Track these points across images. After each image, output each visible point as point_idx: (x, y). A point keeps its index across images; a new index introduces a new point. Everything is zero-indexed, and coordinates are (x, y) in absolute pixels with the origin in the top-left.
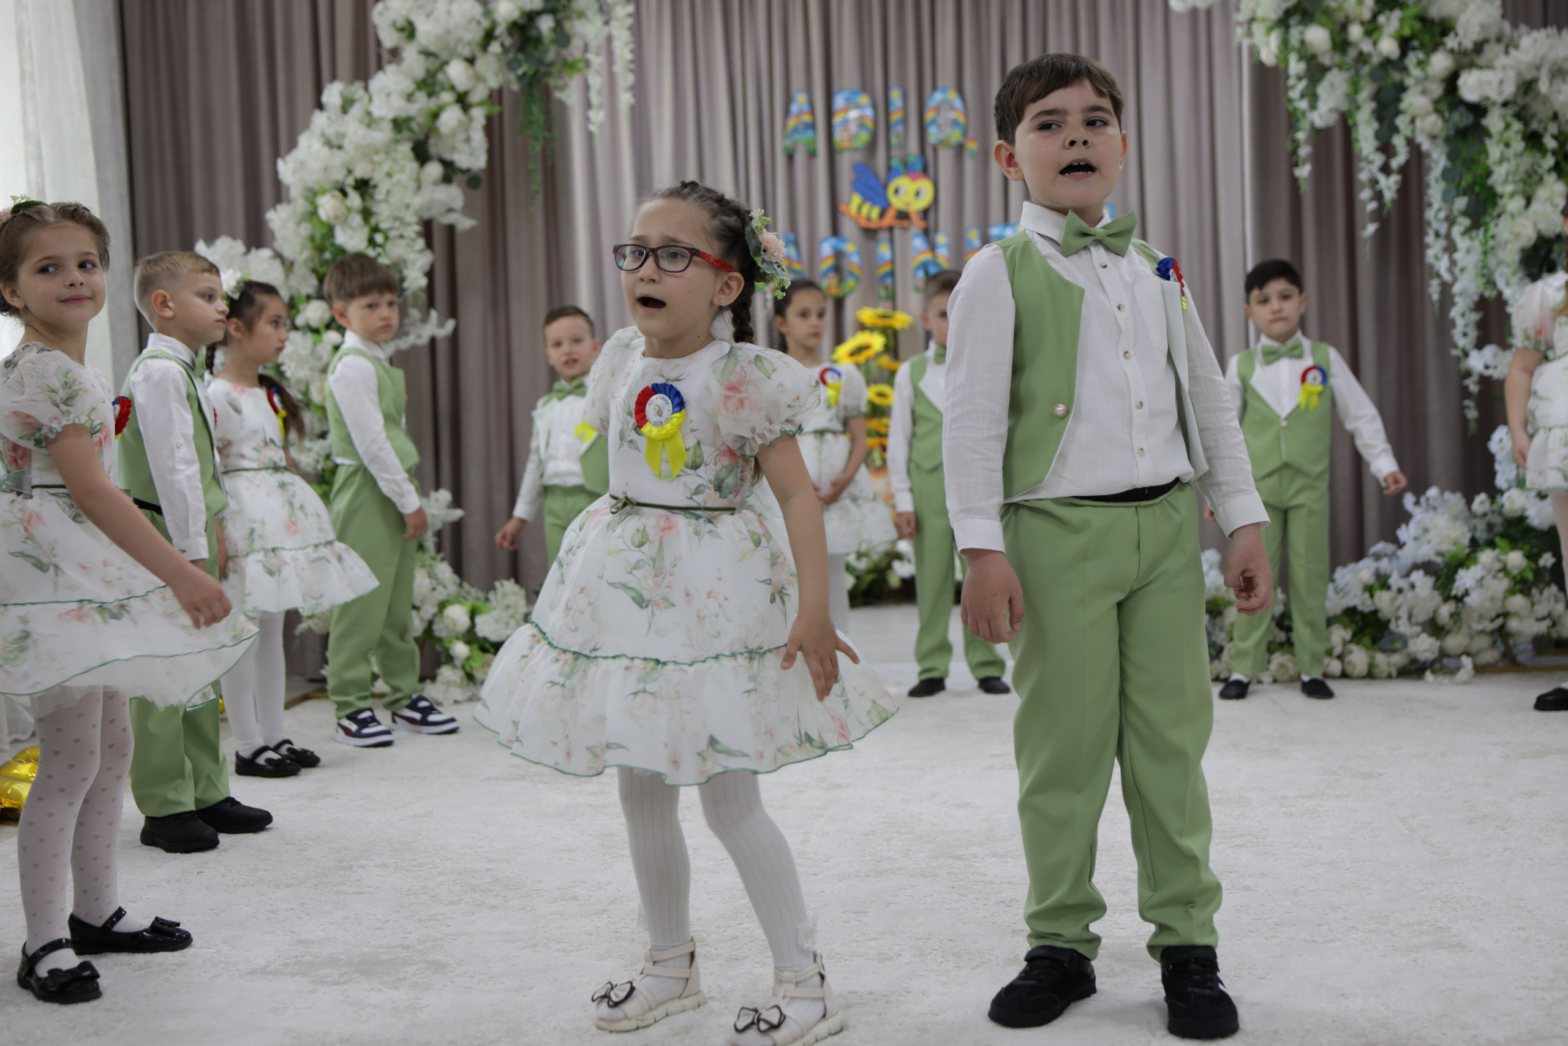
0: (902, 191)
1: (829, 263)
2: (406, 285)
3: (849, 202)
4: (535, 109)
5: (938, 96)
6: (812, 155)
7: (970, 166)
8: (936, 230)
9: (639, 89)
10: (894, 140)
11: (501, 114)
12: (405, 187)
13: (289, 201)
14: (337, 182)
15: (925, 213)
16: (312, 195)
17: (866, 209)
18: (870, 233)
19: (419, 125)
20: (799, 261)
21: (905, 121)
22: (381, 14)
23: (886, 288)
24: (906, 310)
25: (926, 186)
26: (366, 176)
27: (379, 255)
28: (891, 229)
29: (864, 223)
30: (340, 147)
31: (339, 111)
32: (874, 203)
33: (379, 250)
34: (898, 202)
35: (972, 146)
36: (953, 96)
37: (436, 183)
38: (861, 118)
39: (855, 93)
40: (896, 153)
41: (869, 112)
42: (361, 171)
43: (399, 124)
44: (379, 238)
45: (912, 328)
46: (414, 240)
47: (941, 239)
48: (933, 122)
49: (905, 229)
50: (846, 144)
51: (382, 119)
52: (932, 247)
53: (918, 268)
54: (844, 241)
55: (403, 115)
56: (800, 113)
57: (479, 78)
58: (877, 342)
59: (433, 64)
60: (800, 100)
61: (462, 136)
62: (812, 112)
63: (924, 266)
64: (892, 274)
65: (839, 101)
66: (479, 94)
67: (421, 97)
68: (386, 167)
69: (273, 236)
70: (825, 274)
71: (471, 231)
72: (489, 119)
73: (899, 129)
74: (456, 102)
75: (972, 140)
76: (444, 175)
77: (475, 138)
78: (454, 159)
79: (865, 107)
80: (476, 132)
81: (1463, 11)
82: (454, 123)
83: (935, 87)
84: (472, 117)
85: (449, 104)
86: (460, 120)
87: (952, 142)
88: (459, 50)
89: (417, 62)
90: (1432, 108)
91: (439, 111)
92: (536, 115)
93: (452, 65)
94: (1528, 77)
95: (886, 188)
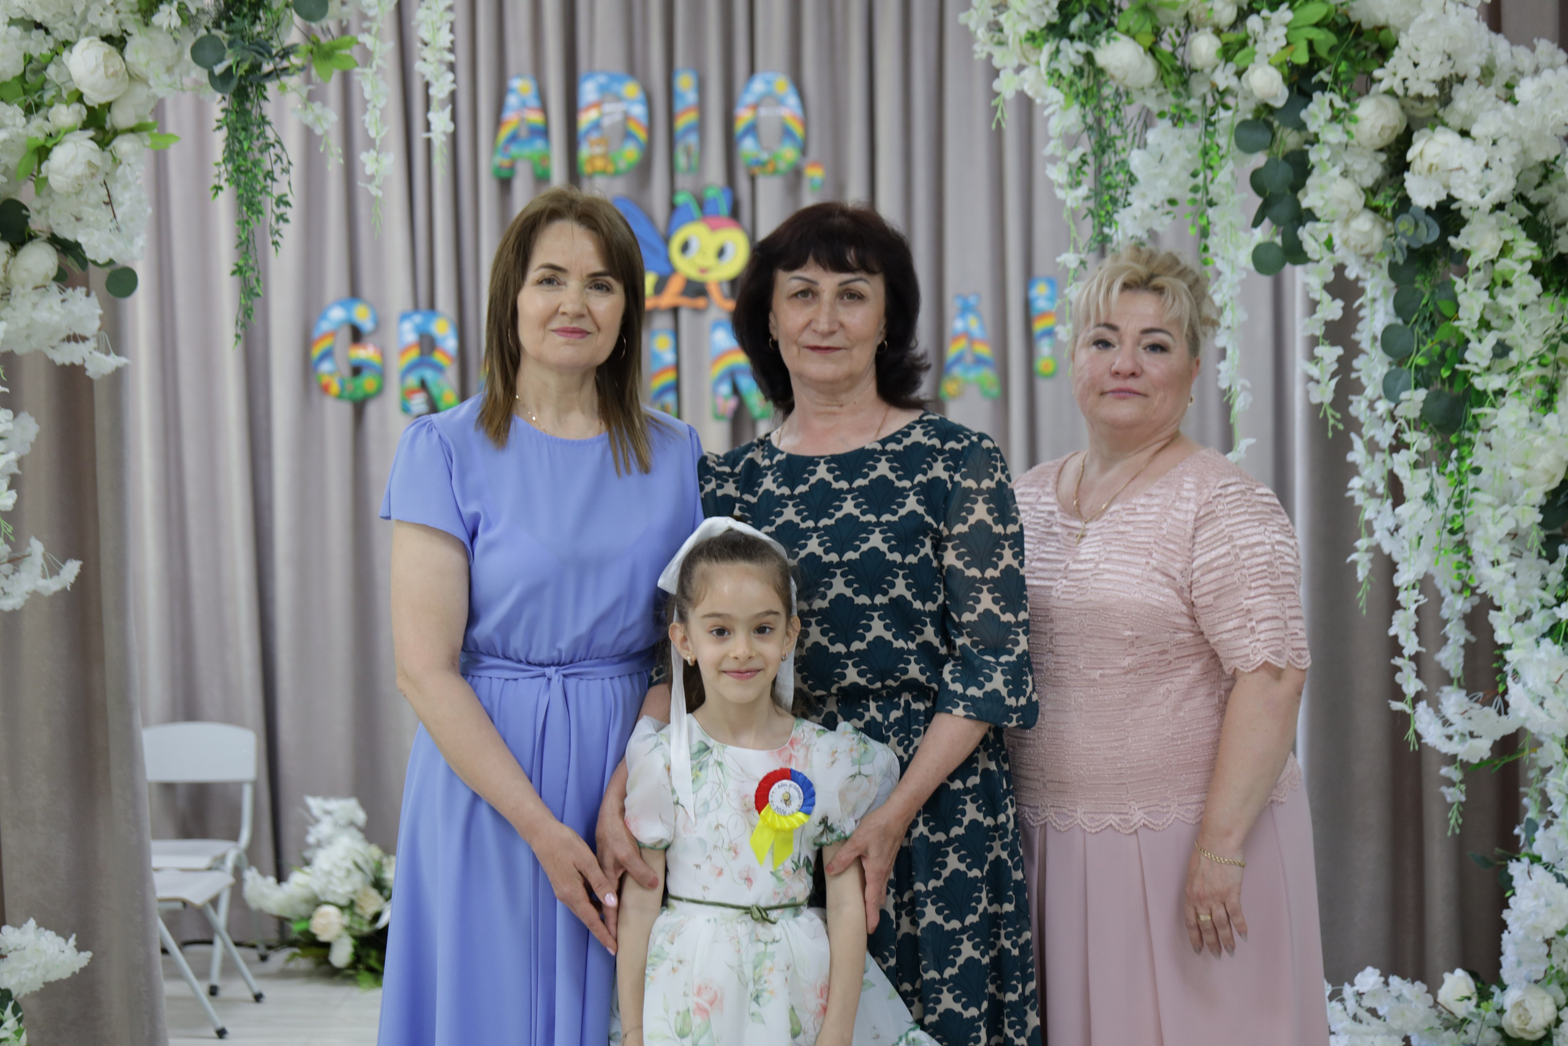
0: (694, 246)
5: (758, 86)
6: (541, 181)
10: (681, 160)
21: (700, 127)
25: (736, 239)
28: (675, 311)
34: (686, 267)
35: (816, 175)
37: (42, 287)
38: (627, 117)
39: (613, 78)
40: (682, 181)
41: (638, 110)
48: (752, 129)
49: (699, 312)
50: (599, 164)
53: (720, 380)
56: (523, 109)
59: (40, 46)
60: (523, 88)
61: (95, 194)
62: (544, 109)
63: (734, 375)
64: (676, 387)
65: (588, 91)
66: (130, 111)
73: (688, 142)
74: (85, 127)
75: (816, 164)
76: (60, 269)
77: (125, 199)
78: (81, 239)
79: (632, 101)
80: (126, 187)
81: (1410, 20)
82: (79, 169)
83: (752, 70)
84: (118, 156)
85: (69, 131)
86: (90, 164)
87: (783, 166)
88: (92, 19)
89: (5, 41)
90: (1362, 202)
91: (49, 145)
92: (250, 156)
93: (77, 49)
94: (1541, 157)
95: (667, 240)
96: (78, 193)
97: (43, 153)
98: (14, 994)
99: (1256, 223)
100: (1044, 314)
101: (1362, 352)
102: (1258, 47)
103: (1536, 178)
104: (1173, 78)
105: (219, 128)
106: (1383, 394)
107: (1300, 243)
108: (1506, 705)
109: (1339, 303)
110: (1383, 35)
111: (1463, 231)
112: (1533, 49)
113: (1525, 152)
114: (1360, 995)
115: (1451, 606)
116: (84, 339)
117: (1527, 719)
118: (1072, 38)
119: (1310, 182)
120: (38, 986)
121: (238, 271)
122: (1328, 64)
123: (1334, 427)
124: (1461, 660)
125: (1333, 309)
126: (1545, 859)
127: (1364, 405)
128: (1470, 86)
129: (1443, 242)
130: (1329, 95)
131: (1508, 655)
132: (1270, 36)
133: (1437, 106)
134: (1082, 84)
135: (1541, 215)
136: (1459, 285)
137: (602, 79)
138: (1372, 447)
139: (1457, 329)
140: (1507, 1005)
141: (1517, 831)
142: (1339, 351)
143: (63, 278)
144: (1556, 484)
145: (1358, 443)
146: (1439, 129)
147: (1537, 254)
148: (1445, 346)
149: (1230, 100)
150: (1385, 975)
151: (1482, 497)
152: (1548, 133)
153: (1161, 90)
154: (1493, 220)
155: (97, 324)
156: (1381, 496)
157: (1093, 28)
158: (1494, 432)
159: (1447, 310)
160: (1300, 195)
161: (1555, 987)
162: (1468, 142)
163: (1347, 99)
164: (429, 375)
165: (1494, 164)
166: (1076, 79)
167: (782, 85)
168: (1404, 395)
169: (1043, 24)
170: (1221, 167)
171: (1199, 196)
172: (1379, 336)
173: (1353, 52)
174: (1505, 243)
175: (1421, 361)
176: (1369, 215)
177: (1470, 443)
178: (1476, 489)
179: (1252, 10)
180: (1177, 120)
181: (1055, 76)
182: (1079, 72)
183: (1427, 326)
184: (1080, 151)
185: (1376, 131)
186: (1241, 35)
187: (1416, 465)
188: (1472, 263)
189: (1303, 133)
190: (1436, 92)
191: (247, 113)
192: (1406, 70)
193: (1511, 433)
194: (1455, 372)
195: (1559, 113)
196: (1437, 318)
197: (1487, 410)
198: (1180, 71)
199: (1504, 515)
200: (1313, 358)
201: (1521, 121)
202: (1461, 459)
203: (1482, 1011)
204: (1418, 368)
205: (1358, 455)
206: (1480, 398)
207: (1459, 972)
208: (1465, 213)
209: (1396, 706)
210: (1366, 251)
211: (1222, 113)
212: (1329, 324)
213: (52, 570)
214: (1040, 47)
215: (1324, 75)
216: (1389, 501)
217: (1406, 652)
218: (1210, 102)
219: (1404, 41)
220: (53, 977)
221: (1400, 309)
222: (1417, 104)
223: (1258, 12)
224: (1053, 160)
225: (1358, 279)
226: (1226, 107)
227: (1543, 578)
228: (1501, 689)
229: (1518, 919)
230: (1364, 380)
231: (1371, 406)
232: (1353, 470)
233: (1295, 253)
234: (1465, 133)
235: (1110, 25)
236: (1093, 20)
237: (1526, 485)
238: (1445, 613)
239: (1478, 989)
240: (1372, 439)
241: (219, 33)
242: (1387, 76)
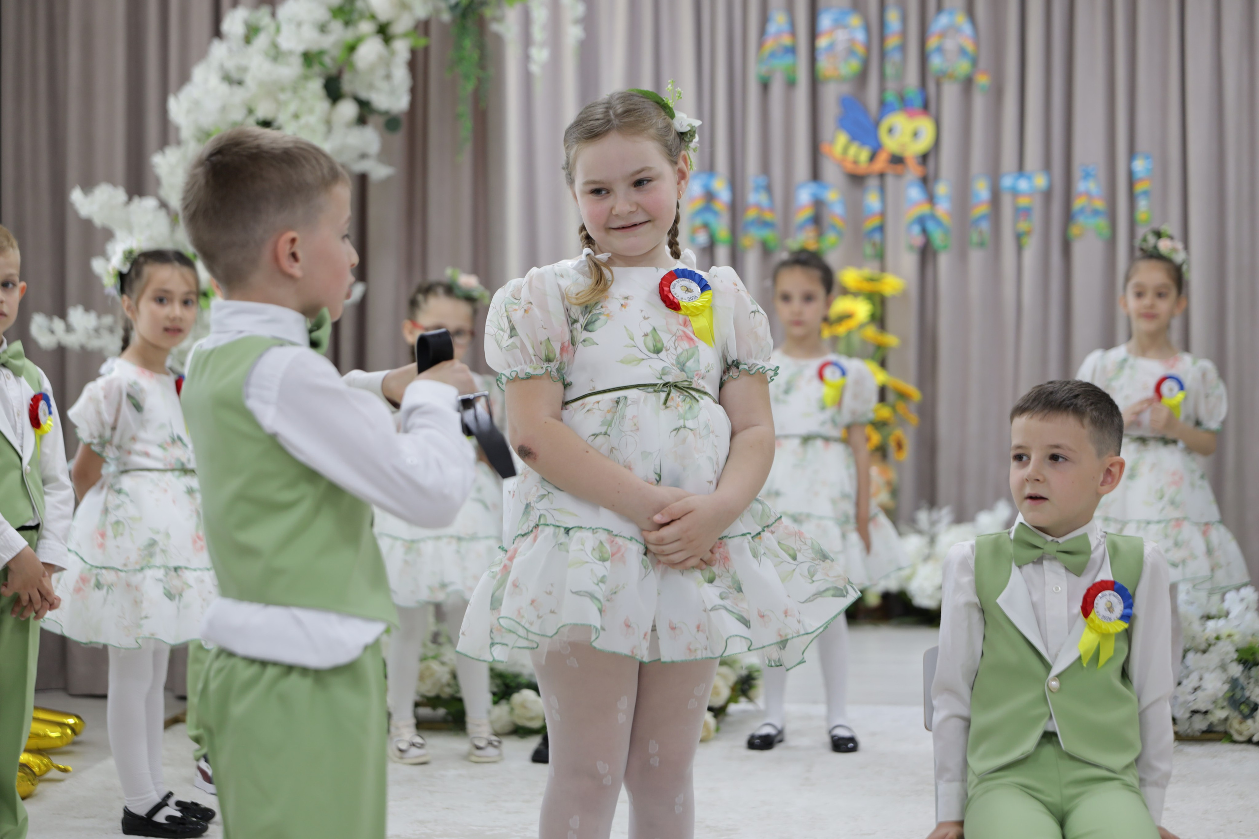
0: (897, 131)
1: (804, 213)
3: (832, 142)
4: (468, 43)
5: (942, 21)
6: (791, 84)
7: (979, 104)
8: (936, 177)
9: (589, 22)
10: (890, 70)
11: (426, 49)
12: (313, 130)
13: (179, 143)
15: (924, 158)
17: (853, 150)
18: (857, 179)
19: (333, 60)
20: (772, 209)
21: (903, 48)
23: (874, 245)
24: (897, 273)
25: (926, 126)
26: (270, 117)
28: (882, 176)
29: (850, 166)
30: (240, 83)
31: (242, 41)
32: (863, 143)
34: (890, 145)
35: (983, 80)
36: (961, 20)
37: (349, 125)
38: (852, 41)
39: (844, 13)
40: (891, 85)
41: (860, 36)
42: (265, 110)
43: (308, 58)
45: (904, 295)
47: (942, 189)
49: (899, 176)
50: (831, 73)
51: (290, 53)
52: (931, 198)
53: (913, 223)
54: (827, 187)
55: (314, 47)
56: (779, 34)
57: (404, 6)
58: (861, 309)
60: (778, 21)
61: (381, 72)
62: (794, 34)
63: (921, 221)
64: (881, 228)
65: (825, 21)
66: (403, 24)
67: (337, 26)
68: (292, 107)
69: (158, 182)
70: (802, 227)
71: (387, 181)
72: (413, 52)
73: (894, 58)
74: (376, 34)
75: (982, 73)
76: (359, 116)
77: (398, 75)
78: (371, 99)
79: (855, 30)
80: (399, 68)
82: (373, 56)
83: (940, 9)
84: (393, 50)
85: (368, 36)
86: (380, 54)
87: (959, 74)
91: (357, 43)
95: (878, 126)
96: (373, 71)
97: (352, 48)
100: (1142, 180)
116: (370, 156)
137: (834, 13)
143: (362, 120)
155: (377, 148)
164: (710, 218)
191: (466, 29)
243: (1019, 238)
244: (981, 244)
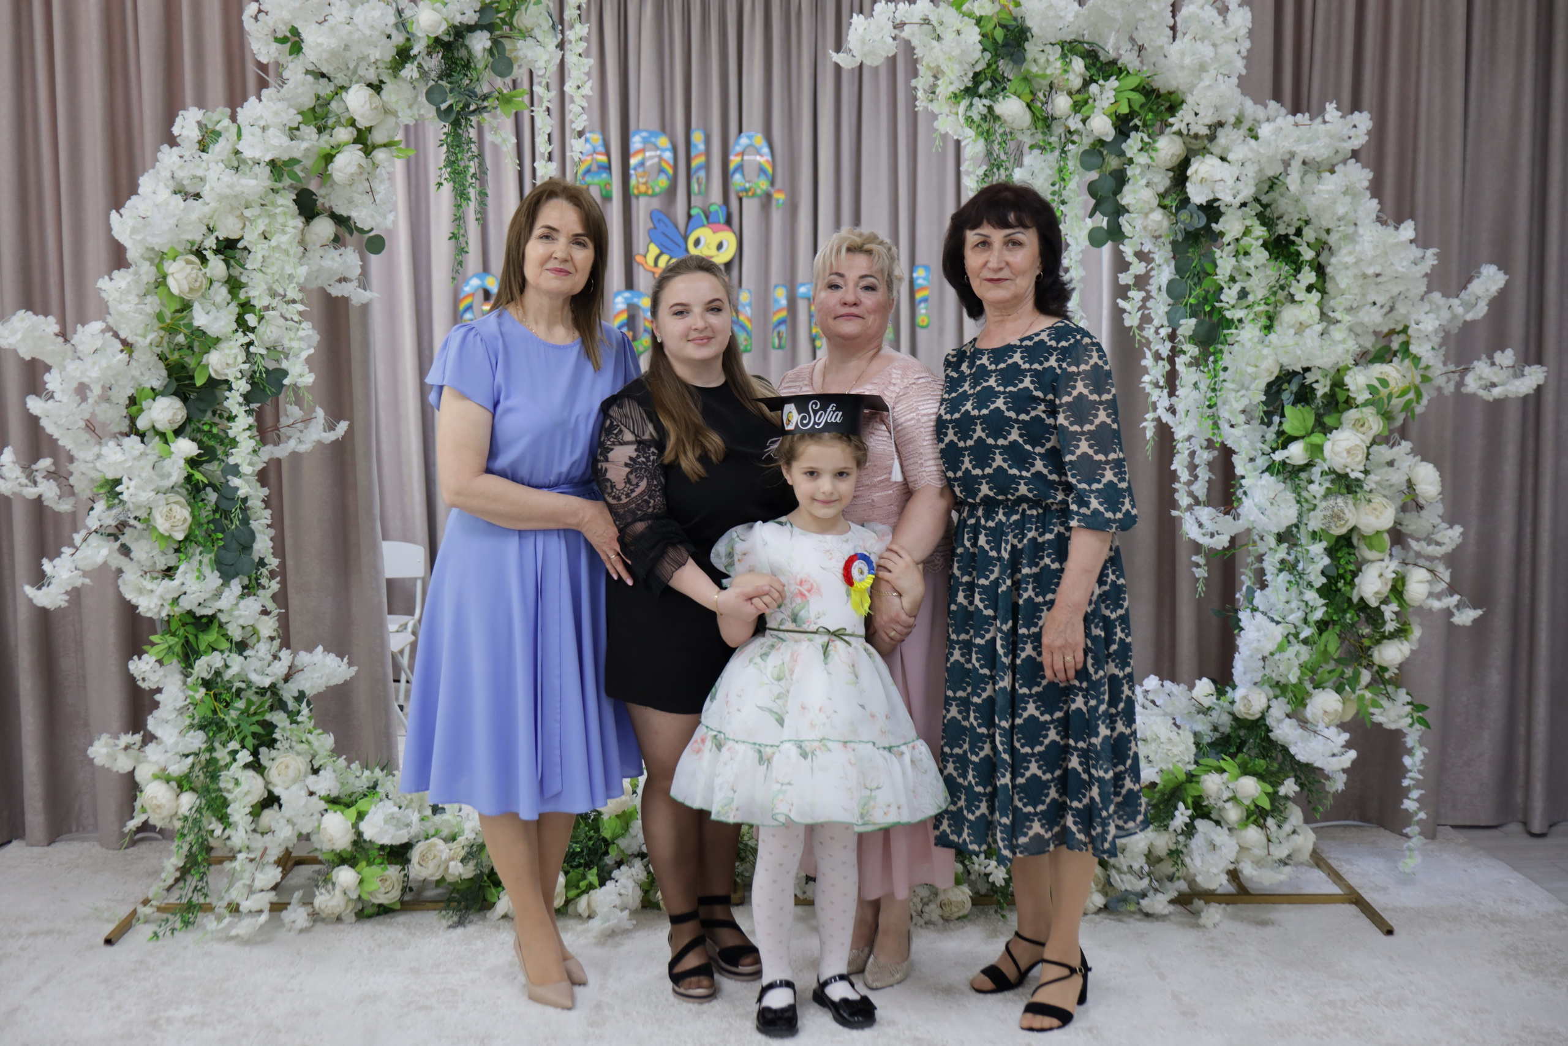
1: (624, 317)
2: (286, 382)
5: (744, 141)
6: (607, 199)
7: (777, 218)
10: (695, 187)
12: (287, 252)
13: (128, 266)
14: (192, 243)
15: (728, 265)
16: (159, 258)
19: (304, 169)
21: (707, 166)
22: (256, 19)
25: (729, 239)
26: (234, 236)
27: (251, 343)
31: (197, 146)
33: (252, 336)
37: (326, 246)
39: (652, 134)
41: (668, 155)
42: (228, 229)
43: (276, 167)
44: (251, 319)
46: (300, 323)
47: (745, 296)
48: (740, 168)
50: (643, 188)
51: (255, 161)
54: (640, 295)
55: (283, 156)
56: (595, 152)
59: (325, 89)
60: (594, 139)
61: (362, 186)
62: (608, 154)
65: (636, 142)
66: (386, 132)
67: (309, 132)
68: (261, 226)
69: (105, 308)
73: (701, 175)
74: (355, 142)
75: (780, 191)
76: (336, 235)
77: (381, 189)
78: (354, 214)
79: (664, 150)
80: (382, 182)
81: (1194, 86)
82: (353, 169)
83: (740, 131)
84: (376, 162)
85: (346, 144)
86: (360, 166)
87: (759, 192)
88: (361, 72)
89: (303, 84)
90: (1157, 203)
91: (333, 152)
92: (462, 164)
93: (351, 91)
94: (1271, 173)
95: (686, 238)
96: (350, 185)
97: (329, 158)
98: (307, 693)
99: (1091, 216)
100: (923, 288)
101: (1152, 297)
102: (1096, 104)
103: (1266, 189)
104: (1040, 124)
105: (442, 145)
106: (1166, 323)
107: (1120, 226)
108: (1239, 515)
109: (1144, 264)
110: (1173, 97)
111: (1221, 220)
112: (1266, 106)
113: (1261, 170)
114: (1147, 692)
115: (1200, 457)
116: (351, 281)
117: (1254, 522)
118: (980, 97)
119: (1126, 189)
120: (322, 689)
121: (454, 236)
122: (1139, 114)
123: (1139, 341)
124: (1205, 490)
125: (1138, 268)
126: (1261, 609)
127: (1152, 330)
128: (1228, 129)
129: (1208, 228)
130: (1140, 134)
131: (1243, 482)
132: (1104, 96)
133: (1206, 142)
134: (985, 126)
135: (1268, 210)
136: (1218, 253)
137: (644, 134)
138: (1158, 357)
139: (1215, 281)
140: (1237, 699)
141: (1238, 596)
142: (1143, 294)
143: (337, 241)
144: (1273, 378)
145: (1149, 354)
146: (1208, 156)
147: (1266, 234)
148: (1207, 292)
149: (1075, 138)
150: (1161, 679)
151: (1229, 385)
152: (1279, 157)
153: (1034, 131)
154: (1240, 213)
155: (359, 271)
156: (1162, 387)
157: (994, 90)
158: (1236, 345)
159: (1209, 268)
160: (1118, 197)
161: (1266, 687)
162: (1226, 164)
163: (1149, 136)
165: (1242, 178)
166: (982, 123)
167: (759, 140)
168: (1182, 322)
169: (962, 88)
170: (1070, 180)
171: (1056, 198)
172: (1164, 287)
173: (1155, 108)
174: (1247, 227)
175: (1192, 301)
176: (1161, 211)
177: (1221, 351)
178: (1224, 381)
179: (1092, 80)
180: (1043, 149)
181: (970, 120)
182: (984, 118)
183: (1196, 279)
184: (985, 168)
185: (1168, 157)
186: (1086, 96)
187: (1190, 365)
188: (1227, 239)
189: (1122, 158)
190: (1208, 132)
191: (459, 136)
192: (1189, 117)
193: (1248, 345)
194: (1213, 307)
195: (1286, 144)
196: (1202, 275)
197: (1233, 331)
198: (1045, 119)
199: (1243, 396)
200: (1126, 298)
201: (1262, 150)
202: (1215, 362)
203: (1221, 702)
204: (1191, 305)
205: (1148, 361)
206: (1229, 323)
207: (1205, 680)
208: (1223, 209)
209: (1174, 513)
210: (1157, 234)
211: (1070, 146)
212: (1137, 277)
213: (332, 428)
214: (959, 103)
215: (1136, 121)
216: (1166, 391)
217: (1182, 480)
218: (1063, 140)
219: (1190, 100)
220: (333, 682)
221: (1179, 270)
222: (1194, 141)
223: (1096, 82)
224: (968, 174)
225: (1150, 252)
226: (1073, 142)
227: (1263, 437)
228: (1235, 504)
229: (1246, 644)
230: (1152, 315)
231: (1157, 333)
232: (1145, 371)
233: (1115, 234)
234: (1223, 159)
235: (1004, 89)
236: (994, 85)
237: (1254, 378)
238: (1197, 461)
239: (1217, 690)
240: (1157, 351)
241: (443, 83)
242: (1177, 122)
243: (813, 340)
244: (780, 347)
